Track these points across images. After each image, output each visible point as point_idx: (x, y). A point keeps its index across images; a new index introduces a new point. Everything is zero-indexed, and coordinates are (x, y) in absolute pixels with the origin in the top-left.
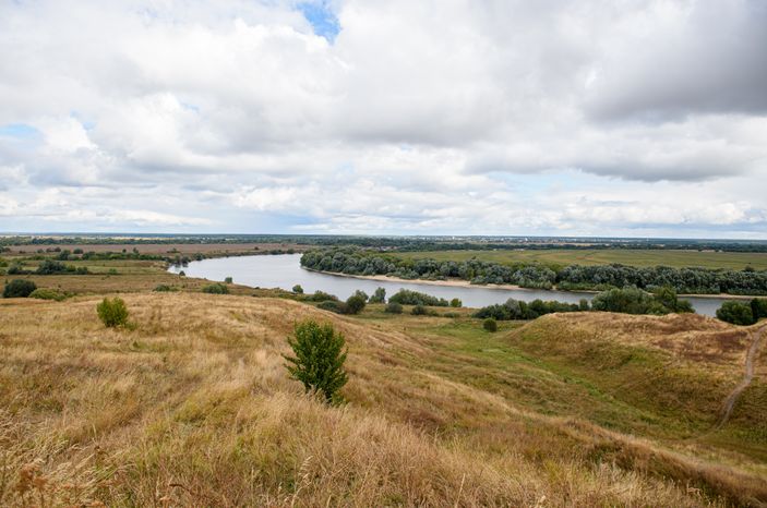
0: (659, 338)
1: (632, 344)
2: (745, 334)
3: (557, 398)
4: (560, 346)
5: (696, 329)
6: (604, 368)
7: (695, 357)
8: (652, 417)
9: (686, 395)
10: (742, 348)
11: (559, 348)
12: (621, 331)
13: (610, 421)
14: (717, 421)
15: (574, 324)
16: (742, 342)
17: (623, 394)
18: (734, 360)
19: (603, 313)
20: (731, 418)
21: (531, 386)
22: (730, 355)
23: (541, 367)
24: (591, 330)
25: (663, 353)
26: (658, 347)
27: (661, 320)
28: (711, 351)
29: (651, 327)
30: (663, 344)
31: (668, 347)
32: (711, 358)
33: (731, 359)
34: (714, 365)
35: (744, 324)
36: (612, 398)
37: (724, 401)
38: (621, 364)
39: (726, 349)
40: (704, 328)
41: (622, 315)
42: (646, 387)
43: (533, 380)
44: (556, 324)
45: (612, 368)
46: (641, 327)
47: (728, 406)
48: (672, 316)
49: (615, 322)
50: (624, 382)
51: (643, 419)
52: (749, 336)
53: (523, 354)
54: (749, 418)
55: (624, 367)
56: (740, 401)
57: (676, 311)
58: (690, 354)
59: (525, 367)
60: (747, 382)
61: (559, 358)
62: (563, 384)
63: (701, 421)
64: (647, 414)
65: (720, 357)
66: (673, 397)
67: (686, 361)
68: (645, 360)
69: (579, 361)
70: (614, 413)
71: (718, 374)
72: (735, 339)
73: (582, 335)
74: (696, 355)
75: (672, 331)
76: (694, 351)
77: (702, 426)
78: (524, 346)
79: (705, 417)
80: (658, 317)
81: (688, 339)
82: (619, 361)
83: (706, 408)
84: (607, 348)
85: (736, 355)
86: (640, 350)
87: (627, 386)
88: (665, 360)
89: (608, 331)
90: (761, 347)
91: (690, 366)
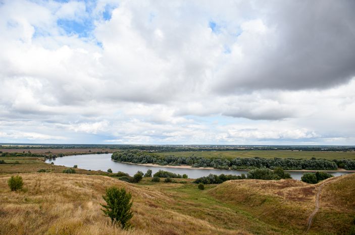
0: (277, 191)
1: (265, 194)
2: (314, 188)
3: (233, 221)
4: (233, 196)
5: (293, 186)
6: (253, 206)
8: (277, 228)
9: (291, 217)
10: (313, 194)
11: (233, 197)
12: (260, 188)
13: (258, 231)
14: (305, 229)
15: (239, 185)
16: (313, 191)
17: (262, 218)
18: (311, 200)
19: (252, 180)
20: (311, 227)
21: (221, 216)
22: (309, 198)
23: (224, 206)
24: (247, 188)
25: (280, 198)
26: (277, 195)
27: (277, 183)
28: (300, 196)
29: (273, 186)
30: (279, 193)
31: (281, 195)
32: (300, 199)
33: (308, 200)
34: (302, 202)
35: (314, 183)
36: (258, 220)
37: (308, 219)
38: (261, 204)
39: (306, 195)
40: (296, 186)
41: (260, 180)
42: (273, 214)
43: (222, 213)
44: (231, 186)
45: (257, 206)
46: (269, 186)
47: (310, 222)
48: (282, 180)
49: (257, 184)
50: (263, 212)
51: (272, 230)
52: (316, 189)
53: (217, 200)
54: (319, 227)
55: (263, 205)
56: (315, 219)
57: (284, 178)
58: (291, 198)
59: (218, 206)
60: (317, 210)
61: (233, 202)
62: (235, 214)
63: (298, 229)
64: (274, 227)
65: (304, 199)
66: (285, 218)
67: (289, 201)
68: (272, 201)
69: (242, 203)
70: (259, 227)
71: (304, 207)
72: (310, 190)
73: (243, 190)
74: (294, 198)
75: (283, 187)
76: (293, 196)
77: (299, 232)
78: (217, 196)
79: (300, 227)
80: (276, 181)
81: (290, 191)
82: (260, 202)
83: (300, 223)
84: (254, 196)
85: (311, 198)
86: (269, 196)
87: (264, 214)
88: (280, 201)
89: (254, 188)
90: (322, 193)
91: (292, 204)
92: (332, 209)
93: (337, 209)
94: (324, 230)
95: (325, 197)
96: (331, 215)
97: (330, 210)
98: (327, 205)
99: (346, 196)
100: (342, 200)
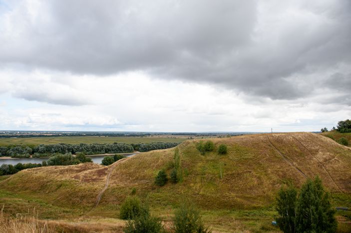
0: (74, 175)
1: (62, 179)
2: (107, 169)
3: (22, 211)
4: (27, 185)
5: (90, 169)
6: (49, 193)
7: (88, 181)
8: (68, 210)
9: (83, 197)
10: (106, 174)
11: (28, 186)
12: (58, 174)
13: (49, 216)
14: (94, 206)
15: (36, 173)
16: (106, 172)
17: (57, 203)
18: (103, 180)
19: (51, 166)
20: (99, 203)
21: (9, 208)
22: (101, 178)
23: (16, 197)
24: (44, 175)
25: (76, 181)
26: (74, 179)
27: (76, 167)
28: (95, 177)
29: (71, 171)
30: (76, 177)
31: (77, 178)
32: (94, 180)
33: (101, 180)
34: (95, 183)
35: (107, 165)
36: (51, 205)
37: (98, 197)
38: (57, 189)
39: (100, 176)
40: (93, 168)
41: (60, 166)
42: (67, 197)
43: (10, 205)
44: (27, 174)
45: (53, 192)
46: (67, 171)
47: (99, 199)
48: (81, 164)
49: (56, 170)
50: (58, 197)
51: (64, 212)
52: (109, 169)
53: (8, 192)
54: (106, 201)
55: (58, 190)
56: (103, 195)
57: (83, 162)
58: (86, 180)
59: (7, 199)
60: (106, 188)
61: (28, 191)
62: (27, 203)
63: (88, 207)
64: (67, 209)
65: (98, 179)
66: (78, 199)
67: (84, 183)
68: (67, 185)
69: (38, 191)
70: (51, 212)
71: (96, 186)
72: (103, 171)
73: (40, 178)
74: (88, 180)
75: (80, 171)
76: (88, 178)
77: (88, 209)
78: (8, 188)
79: (90, 205)
80: (74, 166)
81: (86, 174)
82: (57, 187)
83: (90, 201)
84: (51, 182)
85: (103, 178)
86: (66, 181)
87: (59, 198)
88: (76, 184)
89: (52, 175)
90: (112, 173)
91: (86, 185)
92: (118, 185)
93: (122, 185)
94: (110, 203)
95: (114, 176)
96: (116, 190)
97: (116, 186)
98: (115, 183)
99: (130, 173)
100: (127, 176)
